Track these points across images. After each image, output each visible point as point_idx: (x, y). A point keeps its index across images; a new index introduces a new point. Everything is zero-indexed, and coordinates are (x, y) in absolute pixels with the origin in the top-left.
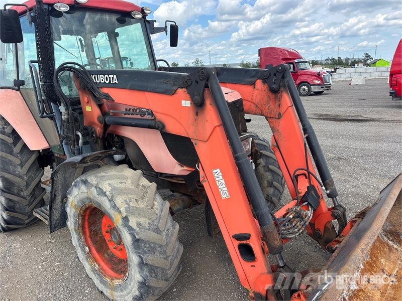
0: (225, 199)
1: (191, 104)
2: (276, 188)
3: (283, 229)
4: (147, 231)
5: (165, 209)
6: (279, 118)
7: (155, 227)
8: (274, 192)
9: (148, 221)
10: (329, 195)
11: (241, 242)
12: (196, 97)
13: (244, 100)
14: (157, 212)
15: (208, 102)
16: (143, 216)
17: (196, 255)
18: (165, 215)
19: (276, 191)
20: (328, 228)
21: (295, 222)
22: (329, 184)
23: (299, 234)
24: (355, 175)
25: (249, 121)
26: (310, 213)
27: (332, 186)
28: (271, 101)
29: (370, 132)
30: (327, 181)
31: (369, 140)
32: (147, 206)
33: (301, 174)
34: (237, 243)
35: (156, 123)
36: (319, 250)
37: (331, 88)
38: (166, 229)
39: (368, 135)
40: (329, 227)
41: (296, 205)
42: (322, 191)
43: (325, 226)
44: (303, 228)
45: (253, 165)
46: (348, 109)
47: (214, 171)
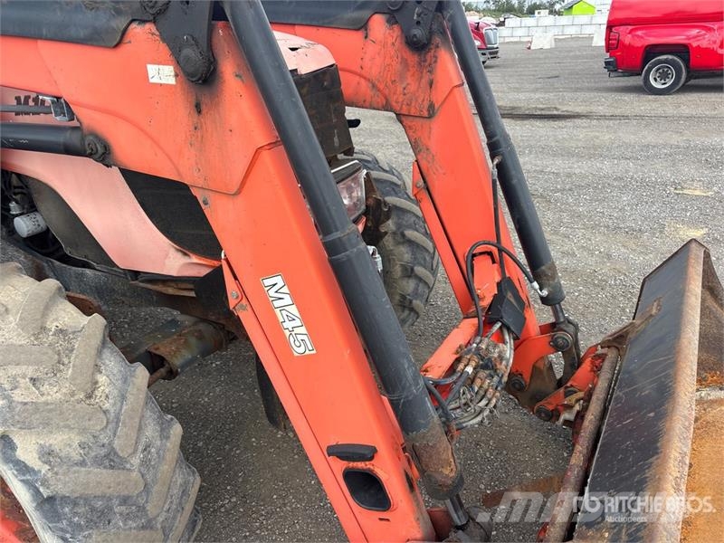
0: (303, 357)
1: (176, 75)
2: (420, 279)
3: (452, 406)
4: (76, 468)
5: (135, 391)
6: (430, 117)
7: (103, 452)
8: (416, 289)
9: (76, 440)
10: (544, 300)
11: (352, 464)
12: (187, 51)
13: (342, 70)
14: (107, 406)
15: (229, 68)
16: (58, 427)
17: (246, 448)
18: (133, 410)
19: (421, 285)
20: (539, 369)
21: (478, 382)
22: (546, 275)
23: (491, 412)
24: (563, 230)
25: (356, 123)
26: (508, 350)
27: (554, 279)
28: (409, 74)
29: (577, 140)
30: (543, 268)
31: (578, 155)
32: (73, 394)
33: (481, 254)
34: (340, 466)
35: (83, 139)
36: (514, 409)
37: (499, 55)
38: (141, 448)
39: (574, 145)
40: (542, 367)
41: (477, 333)
42: (532, 291)
43: (534, 366)
44: (498, 394)
45: (379, 259)
46: (532, 95)
47: (268, 282)
